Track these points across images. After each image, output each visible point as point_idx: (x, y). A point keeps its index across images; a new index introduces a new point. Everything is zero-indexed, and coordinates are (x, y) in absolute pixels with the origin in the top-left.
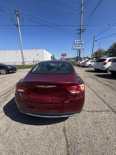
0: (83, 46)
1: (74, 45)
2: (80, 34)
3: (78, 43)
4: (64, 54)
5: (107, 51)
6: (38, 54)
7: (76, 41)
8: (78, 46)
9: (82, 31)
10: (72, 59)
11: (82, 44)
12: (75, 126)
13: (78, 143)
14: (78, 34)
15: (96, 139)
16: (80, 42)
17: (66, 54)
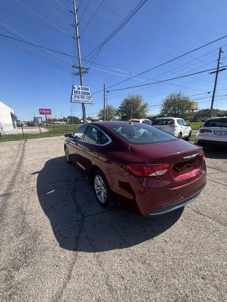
0: (90, 98)
1: (73, 93)
2: (81, 76)
3: (80, 90)
4: (45, 110)
5: (119, 110)
7: (76, 88)
8: (83, 97)
9: (83, 70)
10: (61, 120)
11: (88, 93)
14: (76, 74)
16: (85, 91)
17: (50, 110)
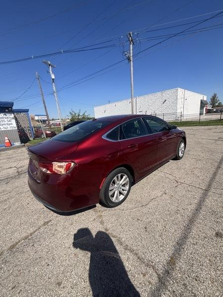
6: (165, 100)
12: (60, 229)
13: (33, 245)
15: (48, 265)
